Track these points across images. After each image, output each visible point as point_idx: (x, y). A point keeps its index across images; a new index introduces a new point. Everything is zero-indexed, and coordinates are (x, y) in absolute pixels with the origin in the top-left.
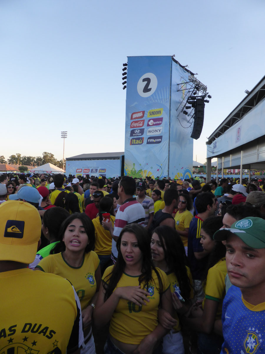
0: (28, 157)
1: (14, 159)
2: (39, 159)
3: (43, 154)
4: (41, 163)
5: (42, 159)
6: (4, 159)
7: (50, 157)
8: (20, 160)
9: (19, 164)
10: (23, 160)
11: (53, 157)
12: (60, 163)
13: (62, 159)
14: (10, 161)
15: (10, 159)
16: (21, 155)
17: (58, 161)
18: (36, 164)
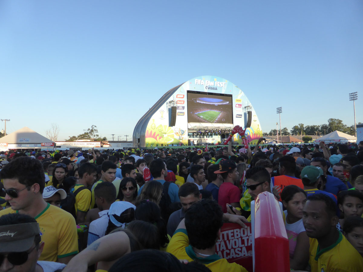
0: (312, 126)
1: (297, 130)
2: (324, 127)
3: (328, 121)
4: (327, 131)
5: (328, 127)
6: (287, 131)
7: (337, 124)
8: (303, 130)
9: (303, 135)
10: (306, 130)
11: (342, 123)
12: (352, 129)
13: (354, 125)
14: (293, 132)
15: (292, 130)
16: (303, 125)
17: (348, 127)
18: (321, 133)
